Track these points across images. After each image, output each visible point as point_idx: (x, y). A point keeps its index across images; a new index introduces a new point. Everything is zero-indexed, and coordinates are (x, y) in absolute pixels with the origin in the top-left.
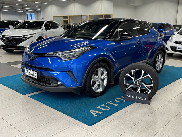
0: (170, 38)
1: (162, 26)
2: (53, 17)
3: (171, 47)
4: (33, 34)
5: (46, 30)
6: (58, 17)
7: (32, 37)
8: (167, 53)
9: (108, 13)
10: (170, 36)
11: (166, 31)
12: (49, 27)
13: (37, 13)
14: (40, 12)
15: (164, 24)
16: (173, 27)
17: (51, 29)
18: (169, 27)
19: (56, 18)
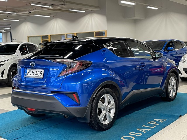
0: (182, 58)
1: (171, 44)
2: (28, 37)
3: (184, 69)
4: (5, 61)
5: (22, 54)
6: (34, 38)
7: (4, 64)
8: (180, 77)
9: (100, 30)
10: (182, 56)
11: (176, 50)
12: (26, 51)
13: (5, 33)
14: (9, 31)
15: (173, 41)
16: (185, 44)
17: (28, 53)
18: (179, 44)
19: (32, 38)
